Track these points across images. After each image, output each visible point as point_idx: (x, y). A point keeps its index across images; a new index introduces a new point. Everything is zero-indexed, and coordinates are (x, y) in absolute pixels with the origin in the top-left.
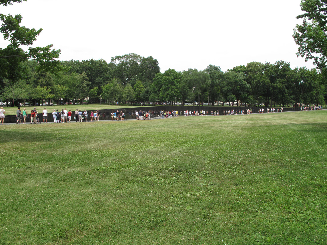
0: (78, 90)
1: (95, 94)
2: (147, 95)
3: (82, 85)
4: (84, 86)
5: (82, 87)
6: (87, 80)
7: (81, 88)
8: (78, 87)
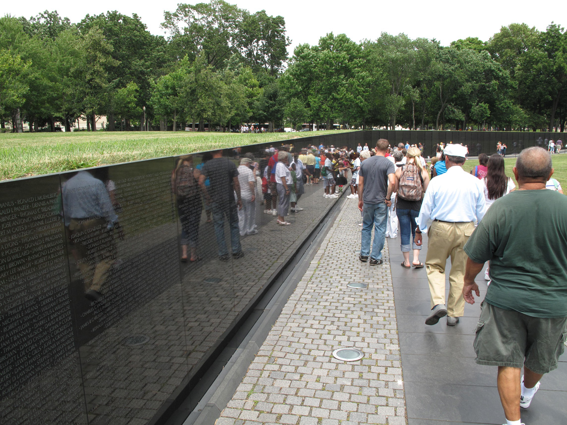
0: (76, 85)
1: (129, 103)
2: (274, 105)
3: (89, 69)
4: (98, 72)
5: (92, 74)
6: (106, 53)
7: (88, 77)
8: (79, 74)
